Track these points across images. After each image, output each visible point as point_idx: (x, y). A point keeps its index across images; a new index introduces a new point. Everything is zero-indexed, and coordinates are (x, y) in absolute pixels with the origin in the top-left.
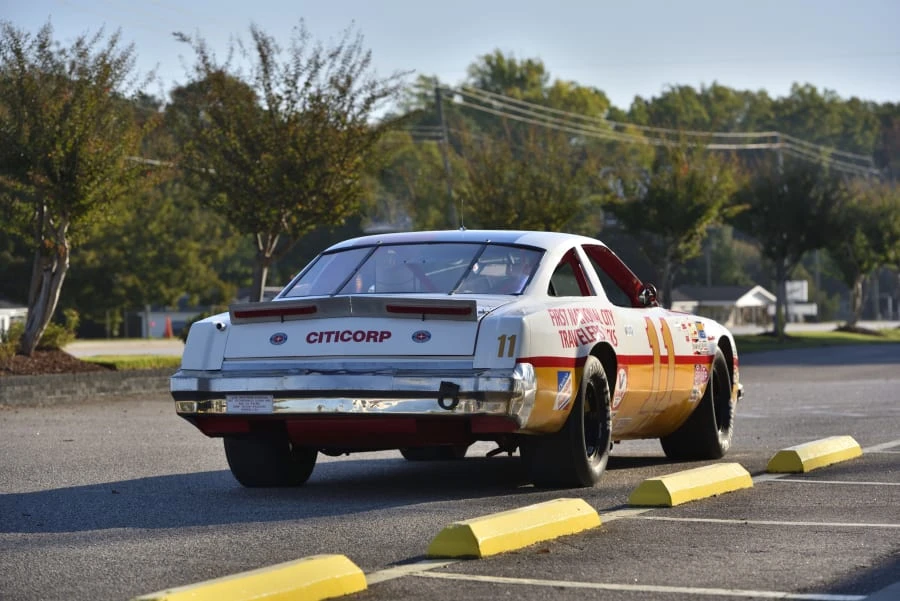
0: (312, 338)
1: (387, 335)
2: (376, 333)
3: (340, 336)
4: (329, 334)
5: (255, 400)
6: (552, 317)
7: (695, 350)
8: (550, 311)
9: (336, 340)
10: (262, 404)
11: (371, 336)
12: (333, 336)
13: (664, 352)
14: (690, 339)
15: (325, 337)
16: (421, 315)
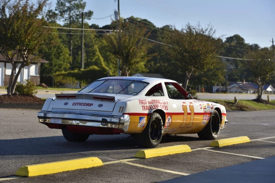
0: (74, 104)
1: (92, 104)
2: (90, 104)
3: (80, 104)
4: (78, 103)
5: (57, 120)
6: (140, 102)
7: (204, 111)
8: (139, 100)
9: (79, 105)
10: (59, 121)
11: (88, 105)
12: (79, 104)
13: (189, 111)
14: (202, 108)
16: (101, 100)
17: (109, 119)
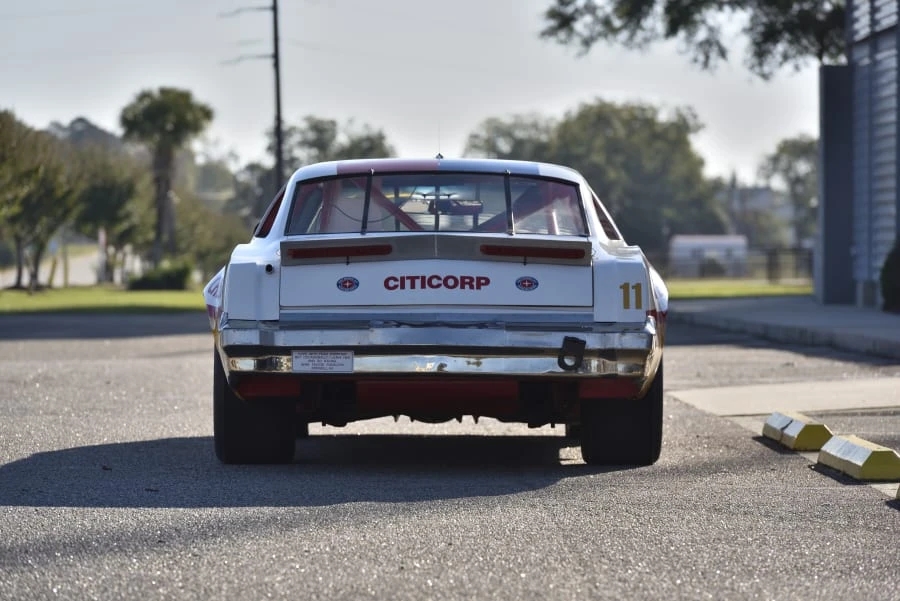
0: (392, 283)
2: (471, 279)
3: (426, 282)
4: (413, 279)
5: (329, 356)
9: (423, 286)
10: (339, 361)
11: (464, 282)
12: (418, 282)
15: (408, 283)
16: (522, 259)
17: (592, 341)
